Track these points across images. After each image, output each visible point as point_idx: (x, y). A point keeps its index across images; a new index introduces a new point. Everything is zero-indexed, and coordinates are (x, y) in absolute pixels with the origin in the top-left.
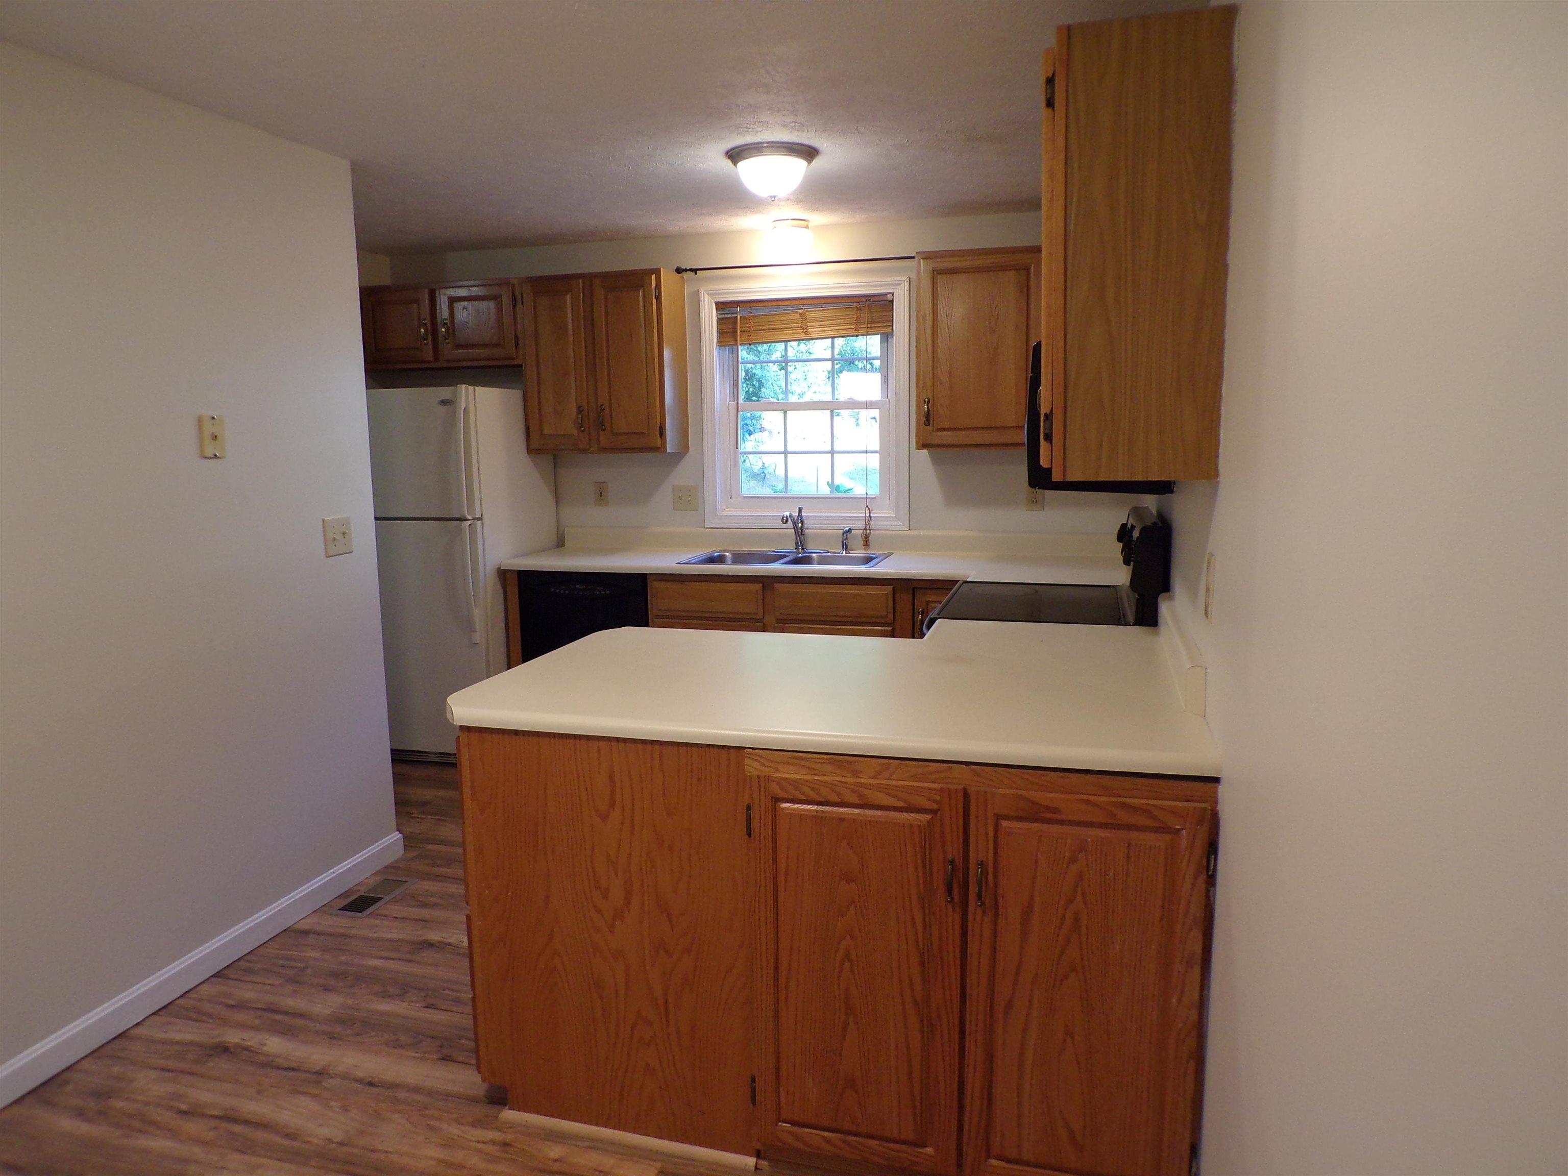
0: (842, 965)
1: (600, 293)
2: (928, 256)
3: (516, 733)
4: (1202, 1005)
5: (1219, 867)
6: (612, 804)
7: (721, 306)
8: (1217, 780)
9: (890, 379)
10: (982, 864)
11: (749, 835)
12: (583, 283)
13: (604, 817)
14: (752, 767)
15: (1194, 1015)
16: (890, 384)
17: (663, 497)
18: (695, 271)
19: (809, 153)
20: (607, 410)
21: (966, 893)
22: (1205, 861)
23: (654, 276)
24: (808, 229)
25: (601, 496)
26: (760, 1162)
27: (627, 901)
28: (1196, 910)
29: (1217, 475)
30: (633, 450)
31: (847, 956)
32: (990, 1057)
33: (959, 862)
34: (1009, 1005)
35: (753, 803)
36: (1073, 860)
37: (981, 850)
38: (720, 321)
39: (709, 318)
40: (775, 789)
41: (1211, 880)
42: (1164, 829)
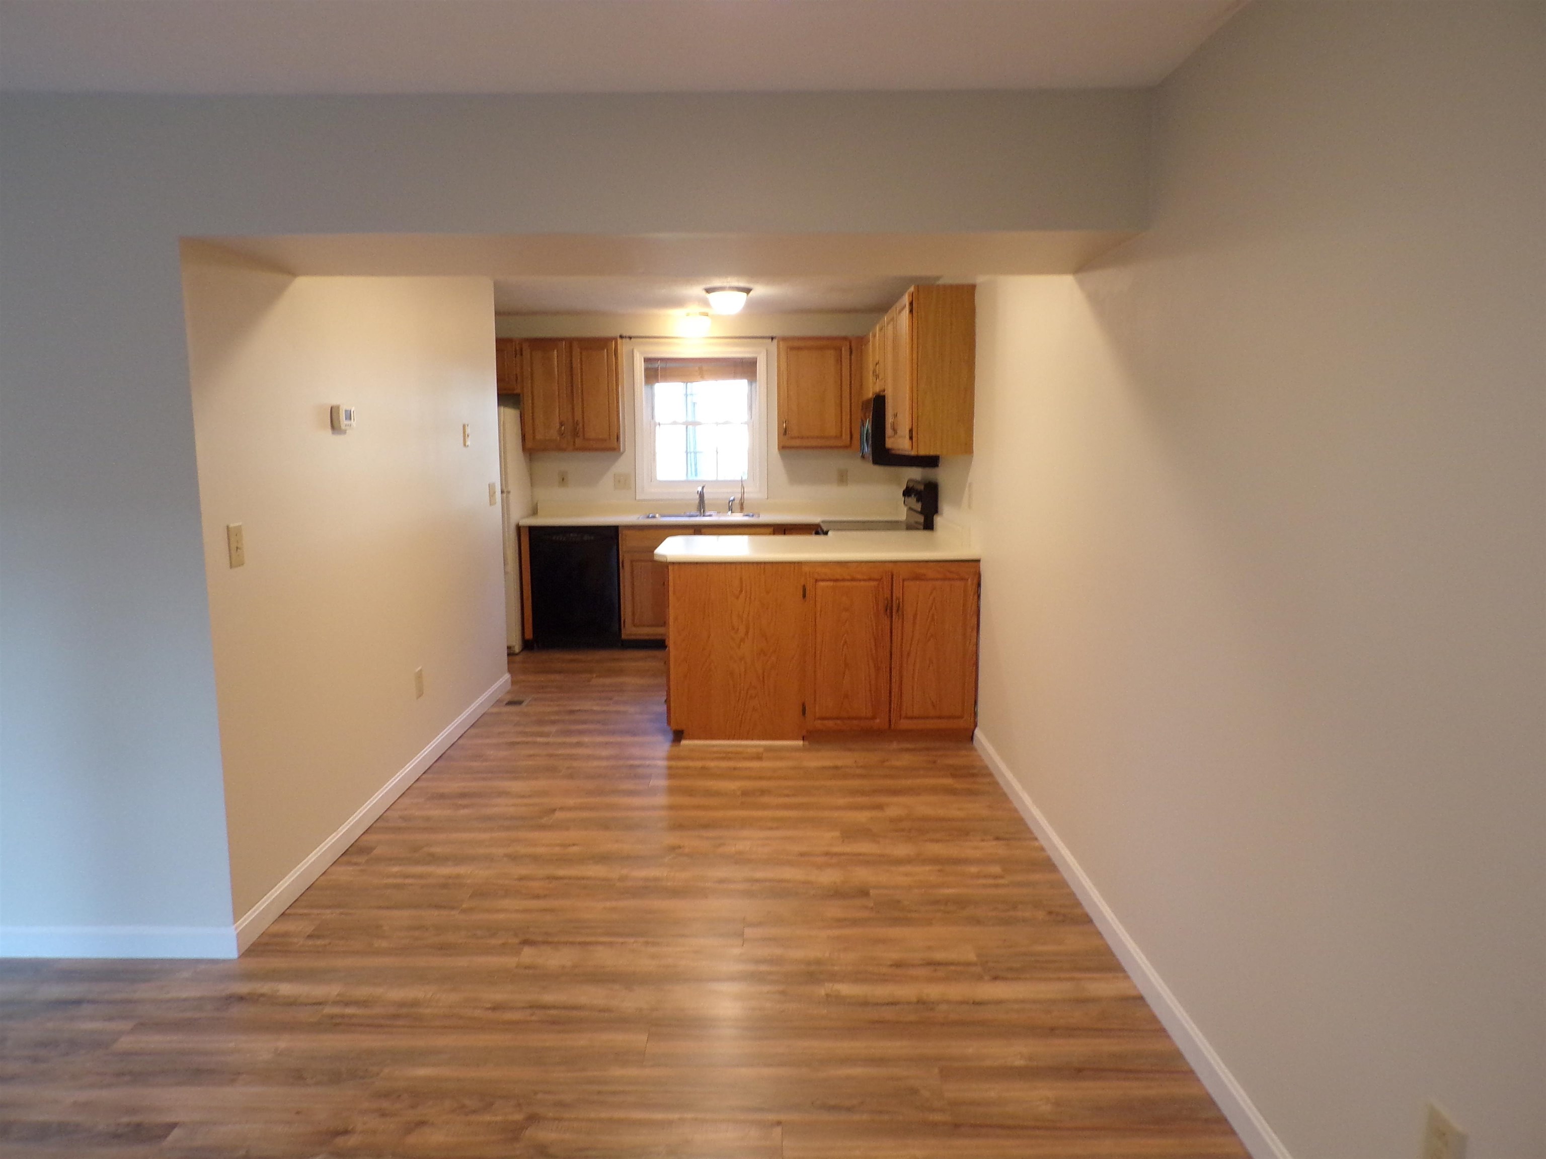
0: (843, 645)
1: (576, 351)
2: (784, 339)
3: (697, 563)
4: (977, 644)
5: (981, 592)
6: (741, 591)
7: (647, 360)
8: (978, 561)
9: (754, 406)
10: (898, 599)
11: (804, 596)
12: (565, 343)
13: (737, 598)
14: (806, 569)
15: (974, 648)
16: (754, 410)
17: (607, 481)
18: (630, 338)
19: (748, 291)
20: (581, 425)
21: (891, 613)
22: (977, 589)
23: (613, 342)
24: (707, 317)
25: (563, 480)
26: (805, 743)
27: (747, 633)
28: (974, 607)
29: (973, 452)
30: (596, 450)
31: (846, 642)
32: (901, 677)
33: (889, 598)
34: (909, 654)
35: (807, 584)
36: (931, 593)
37: (897, 593)
38: (646, 370)
39: (640, 367)
40: (816, 576)
41: (979, 596)
42: (962, 579)
